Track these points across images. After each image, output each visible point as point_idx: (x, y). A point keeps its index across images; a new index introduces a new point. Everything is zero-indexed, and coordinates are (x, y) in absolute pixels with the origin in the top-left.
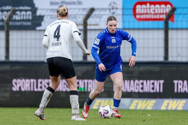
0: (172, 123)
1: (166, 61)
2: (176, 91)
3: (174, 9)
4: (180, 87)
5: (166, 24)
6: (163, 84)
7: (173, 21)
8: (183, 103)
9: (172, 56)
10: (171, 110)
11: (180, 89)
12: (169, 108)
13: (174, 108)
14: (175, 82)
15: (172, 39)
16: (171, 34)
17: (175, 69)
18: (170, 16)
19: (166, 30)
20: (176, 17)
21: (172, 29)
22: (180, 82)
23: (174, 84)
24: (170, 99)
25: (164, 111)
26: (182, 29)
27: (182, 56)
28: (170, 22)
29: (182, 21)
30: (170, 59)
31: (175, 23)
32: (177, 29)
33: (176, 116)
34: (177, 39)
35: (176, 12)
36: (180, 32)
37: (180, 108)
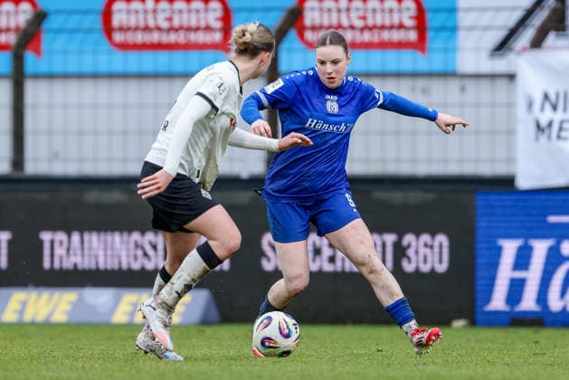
0: (35, 362)
1: (19, 175)
2: (47, 265)
3: (40, 17)
4: (59, 251)
5: (18, 61)
6: (10, 243)
7: (38, 51)
8: (70, 303)
9: (36, 160)
10: (33, 324)
11: (61, 258)
12: (28, 317)
13: (40, 318)
14: (46, 236)
15: (35, 106)
16: (32, 91)
17: (44, 197)
18: (30, 37)
19: (18, 80)
20: (46, 40)
21: (37, 76)
22: (61, 236)
23: (41, 243)
24: (29, 288)
25: (10, 325)
26: (65, 76)
27: (66, 160)
28: (29, 57)
29: (65, 52)
30: (31, 168)
31: (45, 56)
32: (51, 76)
33: (48, 341)
34: (50, 106)
35: (47, 25)
36: (58, 86)
37: (59, 317)
